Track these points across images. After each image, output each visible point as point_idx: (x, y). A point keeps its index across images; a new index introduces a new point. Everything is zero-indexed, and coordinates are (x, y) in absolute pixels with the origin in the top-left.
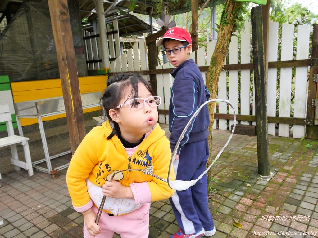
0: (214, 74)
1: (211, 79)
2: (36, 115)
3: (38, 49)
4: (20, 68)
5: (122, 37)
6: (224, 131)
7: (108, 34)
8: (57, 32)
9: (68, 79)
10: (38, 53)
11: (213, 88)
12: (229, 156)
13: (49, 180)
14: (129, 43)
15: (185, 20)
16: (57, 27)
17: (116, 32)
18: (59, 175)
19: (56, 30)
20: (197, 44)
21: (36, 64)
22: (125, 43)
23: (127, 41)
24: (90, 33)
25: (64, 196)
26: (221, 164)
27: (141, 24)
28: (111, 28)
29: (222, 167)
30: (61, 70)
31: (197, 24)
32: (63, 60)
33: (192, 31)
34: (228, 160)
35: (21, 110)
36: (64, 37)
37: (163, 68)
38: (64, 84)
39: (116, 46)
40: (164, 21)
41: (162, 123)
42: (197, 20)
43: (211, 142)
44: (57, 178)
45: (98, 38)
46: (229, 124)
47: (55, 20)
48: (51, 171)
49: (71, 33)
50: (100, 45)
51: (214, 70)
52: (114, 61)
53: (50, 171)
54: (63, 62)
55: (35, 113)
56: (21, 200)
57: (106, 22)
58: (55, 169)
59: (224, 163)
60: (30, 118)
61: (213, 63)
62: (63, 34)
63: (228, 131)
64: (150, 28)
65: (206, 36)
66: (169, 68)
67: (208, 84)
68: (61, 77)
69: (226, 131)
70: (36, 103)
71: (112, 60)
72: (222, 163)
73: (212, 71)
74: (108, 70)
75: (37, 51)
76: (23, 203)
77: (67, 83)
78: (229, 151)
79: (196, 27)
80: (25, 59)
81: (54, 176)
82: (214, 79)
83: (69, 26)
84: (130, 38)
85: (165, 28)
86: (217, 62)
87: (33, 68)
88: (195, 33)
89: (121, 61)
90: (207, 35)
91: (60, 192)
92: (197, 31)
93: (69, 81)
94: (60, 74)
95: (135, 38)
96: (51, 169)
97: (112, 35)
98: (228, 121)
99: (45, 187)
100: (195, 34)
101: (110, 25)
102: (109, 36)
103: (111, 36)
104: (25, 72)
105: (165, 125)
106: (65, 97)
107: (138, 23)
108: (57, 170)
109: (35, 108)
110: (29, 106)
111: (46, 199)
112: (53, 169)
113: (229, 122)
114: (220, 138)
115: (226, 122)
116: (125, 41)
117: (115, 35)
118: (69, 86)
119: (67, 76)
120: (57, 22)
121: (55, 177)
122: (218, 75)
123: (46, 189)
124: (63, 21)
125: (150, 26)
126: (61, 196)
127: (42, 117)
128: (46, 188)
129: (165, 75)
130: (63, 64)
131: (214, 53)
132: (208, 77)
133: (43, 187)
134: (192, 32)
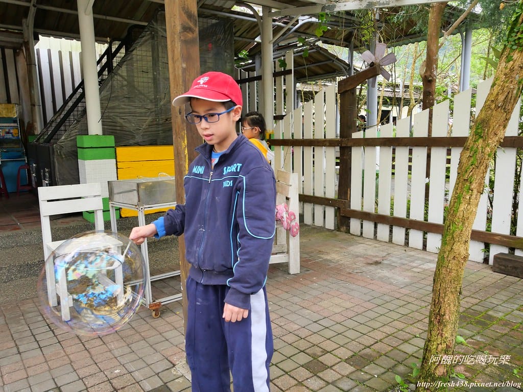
0: (479, 155)
1: (472, 165)
2: (136, 206)
3: (163, 96)
4: (133, 125)
5: (301, 84)
6: (478, 265)
7: (276, 75)
8: (174, 62)
9: (185, 148)
10: (162, 103)
11: (474, 186)
12: (488, 322)
13: (145, 319)
14: (311, 93)
15: (410, 57)
16: (176, 52)
17: (289, 72)
18: (163, 313)
19: (173, 58)
20: (433, 96)
21: (158, 120)
22: (305, 93)
23: (308, 90)
24: (247, 73)
25: (161, 357)
26: (471, 337)
27: (333, 61)
28: (281, 66)
29: (474, 347)
30: (176, 131)
31: (437, 60)
32: (180, 113)
33: (425, 73)
34: (488, 332)
35: (118, 193)
36: (184, 70)
37: (366, 137)
38: (178, 156)
39: (287, 95)
40: (374, 54)
41: (355, 234)
42: (437, 53)
43: (458, 299)
44: (160, 316)
45: (260, 82)
46: (489, 251)
47: (173, 41)
48: (150, 305)
49: (198, 64)
50: (262, 93)
51: (480, 146)
52: (281, 121)
53: (149, 303)
54: (179, 116)
55: (136, 201)
56: (93, 351)
57: (273, 55)
58: (157, 301)
59: (478, 338)
60: (127, 208)
61: (479, 131)
62: (184, 66)
63: (485, 265)
64: (349, 67)
65: (447, 85)
66: (376, 137)
67: (463, 175)
68: (174, 144)
69: (481, 265)
70: (138, 185)
71: (278, 118)
72: (474, 336)
73: (475, 148)
74: (270, 135)
75: (161, 100)
76: (95, 358)
77: (183, 156)
78: (489, 309)
79: (435, 66)
80: (144, 110)
81: (154, 313)
82: (477, 167)
83: (196, 51)
84: (314, 84)
85: (375, 66)
86: (488, 130)
87: (152, 125)
88: (430, 76)
89: (292, 121)
90: (449, 84)
91: (158, 347)
92: (435, 73)
93: (186, 152)
94: (174, 137)
95: (323, 85)
96: (151, 301)
97: (283, 76)
98: (487, 247)
99: (137, 332)
100: (430, 78)
101: (279, 61)
102: (277, 78)
103: (281, 78)
104: (141, 131)
105: (361, 239)
106: (178, 180)
107: (330, 60)
108: (160, 303)
109: (135, 192)
110: (127, 188)
111: (133, 356)
112: (154, 301)
113: (489, 249)
114: (468, 278)
115: (482, 246)
116: (305, 90)
117: (287, 77)
118: (185, 161)
119: (184, 141)
120: (176, 45)
121: (156, 315)
122: (487, 157)
123: (137, 337)
124: (186, 42)
125: (348, 65)
126: (157, 357)
127: (146, 209)
128: (138, 334)
129: (368, 149)
130: (179, 120)
131: (481, 110)
132: (464, 161)
133: (133, 332)
134: (426, 75)
